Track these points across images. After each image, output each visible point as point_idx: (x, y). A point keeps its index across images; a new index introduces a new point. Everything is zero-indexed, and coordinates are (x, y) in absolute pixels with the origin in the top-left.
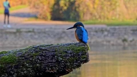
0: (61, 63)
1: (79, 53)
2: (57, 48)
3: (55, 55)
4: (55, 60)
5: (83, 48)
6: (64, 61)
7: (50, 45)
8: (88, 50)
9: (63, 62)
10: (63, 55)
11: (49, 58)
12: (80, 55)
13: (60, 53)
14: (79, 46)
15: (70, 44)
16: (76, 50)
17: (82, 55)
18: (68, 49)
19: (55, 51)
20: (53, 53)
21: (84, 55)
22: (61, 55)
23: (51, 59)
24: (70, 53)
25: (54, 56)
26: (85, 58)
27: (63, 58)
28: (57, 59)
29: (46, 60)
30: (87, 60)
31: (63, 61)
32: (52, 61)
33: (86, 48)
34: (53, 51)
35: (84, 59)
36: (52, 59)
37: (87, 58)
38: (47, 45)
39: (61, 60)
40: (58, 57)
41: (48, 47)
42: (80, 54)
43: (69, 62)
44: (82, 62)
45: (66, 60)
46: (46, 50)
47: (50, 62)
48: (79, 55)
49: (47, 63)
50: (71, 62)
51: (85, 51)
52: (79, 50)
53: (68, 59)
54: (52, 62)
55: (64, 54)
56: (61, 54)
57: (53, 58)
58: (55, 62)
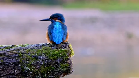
0: (29, 76)
1: (57, 59)
2: (22, 51)
3: (19, 63)
4: (19, 70)
5: (64, 51)
6: (33, 72)
7: (10, 48)
8: (70, 54)
9: (31, 74)
10: (32, 62)
11: (10, 68)
12: (59, 62)
13: (26, 60)
14: (57, 48)
15: (43, 45)
16: (52, 55)
17: (62, 62)
18: (40, 52)
19: (19, 56)
20: (16, 60)
21: (65, 63)
22: (28, 63)
23: (11, 69)
24: (43, 60)
25: (16, 64)
26: (66, 67)
27: (31, 68)
28: (23, 69)
29: (4, 70)
30: (69, 70)
31: (31, 73)
32: (13, 72)
33: (68, 52)
34: (15, 57)
35: (65, 70)
36: (14, 69)
37: (69, 68)
38: (7, 48)
39: (29, 71)
40: (23, 65)
41: (8, 50)
42: (58, 61)
43: (41, 74)
44: (61, 75)
45: (36, 70)
46: (4, 54)
47: (10, 74)
48: (57, 63)
49: (6, 75)
50: (43, 75)
51: (65, 55)
52: (56, 55)
53: (38, 70)
54: (13, 74)
55: (32, 61)
56: (28, 62)
57: (16, 67)
58: (19, 74)
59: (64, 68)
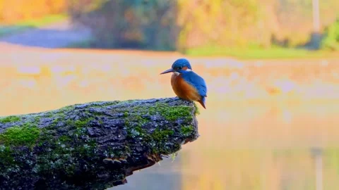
0: (138, 142)
1: (177, 120)
2: (129, 109)
3: (124, 125)
4: (124, 134)
5: (186, 109)
6: (143, 137)
7: (112, 104)
8: (195, 113)
9: (141, 141)
10: (141, 124)
11: (112, 132)
12: (179, 124)
13: (134, 121)
14: (176, 105)
15: (157, 101)
16: (170, 114)
17: (183, 124)
18: (153, 110)
19: (124, 116)
20: (120, 121)
21: (187, 124)
22: (137, 125)
23: (114, 134)
24: (157, 121)
25: (120, 126)
26: (188, 130)
27: (140, 131)
28: (129, 133)
29: (103, 135)
30: (194, 135)
31: (141, 138)
32: (116, 137)
33: (191, 110)
34: (119, 116)
35: (187, 134)
36: (117, 134)
37: (193, 131)
38: (107, 104)
39: (138, 136)
40: (130, 129)
41: (109, 107)
42: (178, 122)
43: (155, 140)
44: (182, 141)
45: (148, 135)
46: (104, 113)
47: (112, 141)
48: (176, 125)
49: (106, 142)
50: (158, 141)
51: (188, 115)
52: (176, 114)
53: (151, 134)
54: (116, 141)
55: (143, 123)
56: (136, 123)
57: (120, 130)
58: (124, 140)
59: (186, 132)
